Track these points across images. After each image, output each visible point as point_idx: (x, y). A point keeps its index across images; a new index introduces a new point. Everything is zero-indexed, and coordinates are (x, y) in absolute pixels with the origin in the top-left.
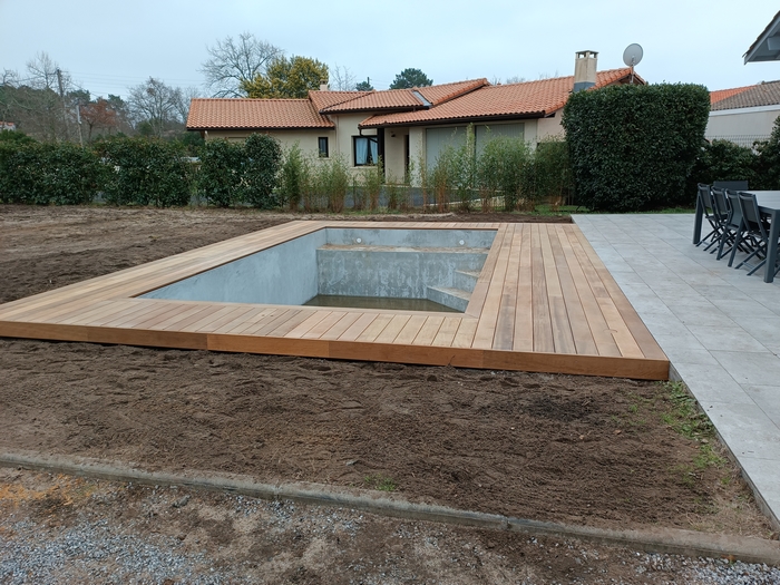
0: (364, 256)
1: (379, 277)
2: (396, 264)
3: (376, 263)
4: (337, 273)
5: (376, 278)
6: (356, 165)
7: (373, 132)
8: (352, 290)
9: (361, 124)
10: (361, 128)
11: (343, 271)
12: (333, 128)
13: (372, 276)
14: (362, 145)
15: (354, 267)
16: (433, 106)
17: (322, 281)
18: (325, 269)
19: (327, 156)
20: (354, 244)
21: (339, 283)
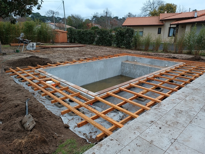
0: (134, 65)
1: (137, 73)
2: (142, 69)
3: (137, 68)
4: (126, 69)
5: (136, 73)
6: (169, 36)
7: (175, 26)
8: (130, 75)
9: (171, 23)
10: (171, 25)
11: (128, 69)
12: (163, 25)
13: (135, 72)
14: (172, 30)
15: (131, 68)
16: (198, 17)
17: (122, 71)
18: (123, 68)
19: (160, 33)
20: (134, 61)
21: (127, 72)
